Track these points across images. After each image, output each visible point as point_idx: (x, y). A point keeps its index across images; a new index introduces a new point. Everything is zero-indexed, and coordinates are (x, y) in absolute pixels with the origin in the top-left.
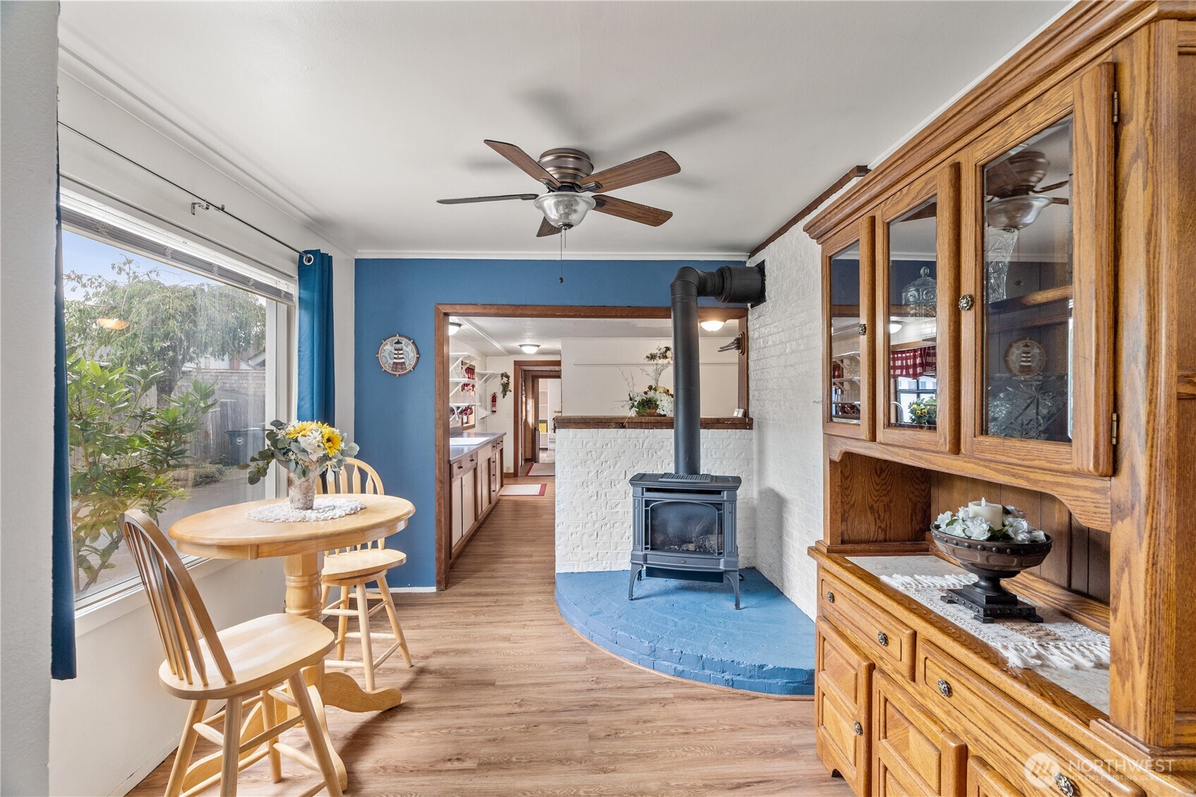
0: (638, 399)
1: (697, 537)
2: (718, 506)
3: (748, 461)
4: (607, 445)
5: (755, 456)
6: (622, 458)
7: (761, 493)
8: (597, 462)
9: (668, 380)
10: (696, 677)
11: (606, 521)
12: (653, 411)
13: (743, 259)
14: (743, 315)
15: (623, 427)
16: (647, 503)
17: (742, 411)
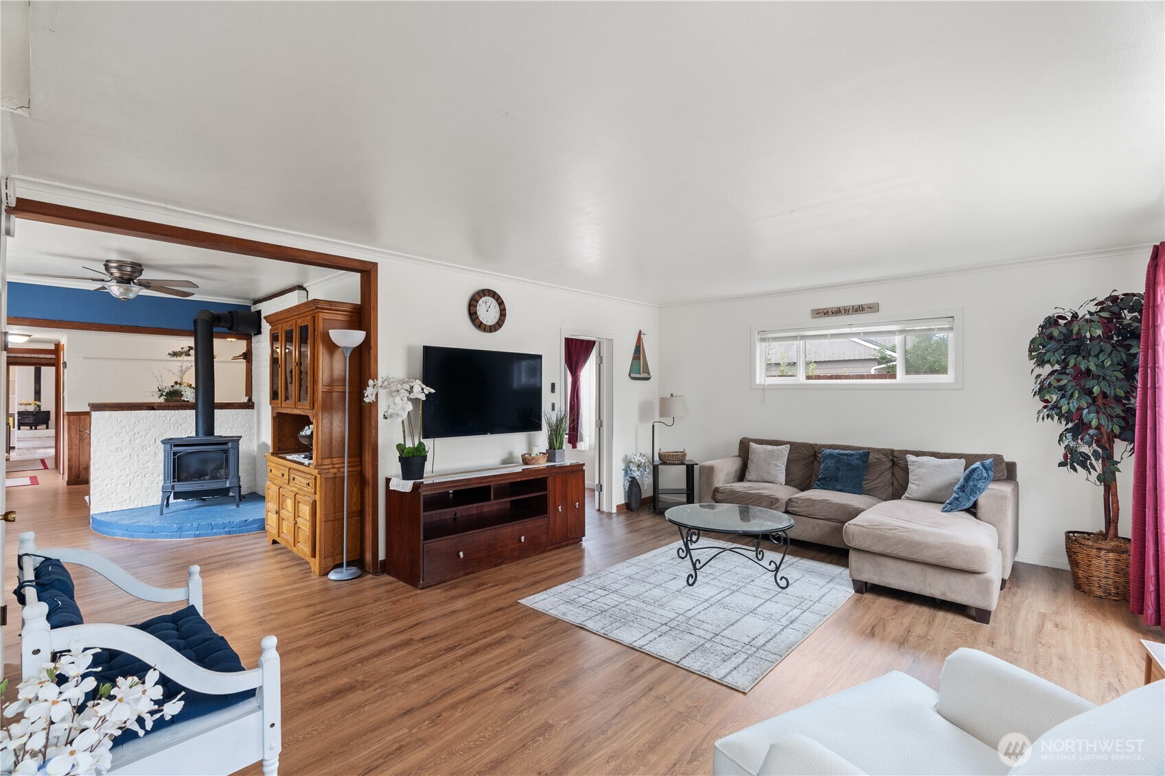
0: (166, 390)
1: (211, 472)
2: (226, 451)
3: (251, 428)
4: (139, 421)
5: (255, 425)
6: (153, 430)
7: (258, 446)
8: (131, 434)
9: (190, 378)
10: (208, 535)
11: (137, 473)
12: (179, 398)
13: (249, 305)
14: (248, 338)
15: (154, 409)
16: (175, 454)
17: (247, 398)
